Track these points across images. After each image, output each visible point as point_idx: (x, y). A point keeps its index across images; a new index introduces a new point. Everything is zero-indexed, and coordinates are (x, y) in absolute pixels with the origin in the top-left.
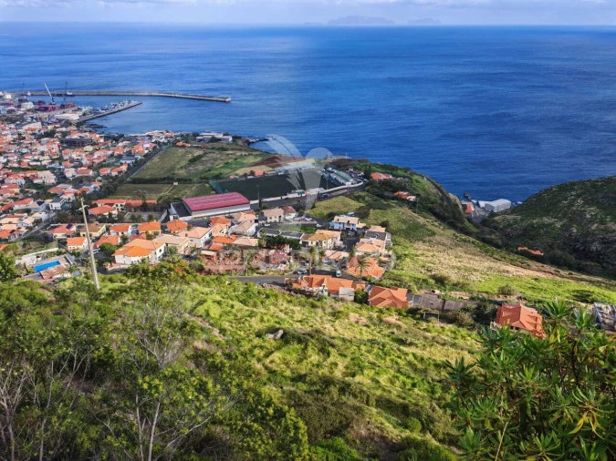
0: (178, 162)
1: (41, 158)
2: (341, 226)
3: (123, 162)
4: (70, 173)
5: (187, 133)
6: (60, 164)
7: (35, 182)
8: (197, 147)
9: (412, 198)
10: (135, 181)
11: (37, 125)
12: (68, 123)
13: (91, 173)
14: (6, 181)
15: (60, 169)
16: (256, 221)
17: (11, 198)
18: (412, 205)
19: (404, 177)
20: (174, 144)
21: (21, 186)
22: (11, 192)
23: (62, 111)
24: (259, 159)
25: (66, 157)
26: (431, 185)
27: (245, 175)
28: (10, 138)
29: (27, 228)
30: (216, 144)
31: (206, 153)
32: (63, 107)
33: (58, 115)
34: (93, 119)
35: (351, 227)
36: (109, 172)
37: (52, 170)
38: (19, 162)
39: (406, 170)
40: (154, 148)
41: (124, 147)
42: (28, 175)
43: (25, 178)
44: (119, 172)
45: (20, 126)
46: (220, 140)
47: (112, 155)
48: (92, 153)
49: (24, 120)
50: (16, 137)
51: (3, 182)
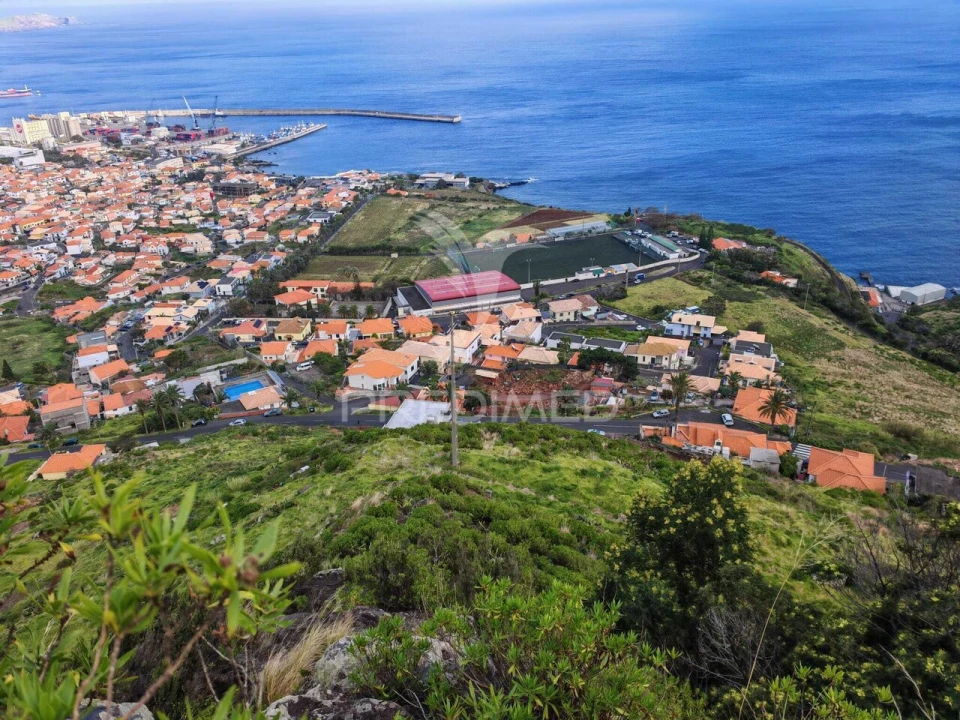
0: (393, 221)
1: (188, 213)
2: (686, 330)
3: (312, 220)
4: (232, 237)
5: (398, 173)
6: (216, 223)
7: (184, 250)
8: (419, 196)
9: (792, 283)
10: (333, 251)
11: (177, 163)
12: (221, 160)
13: (267, 237)
14: (142, 249)
15: (216, 231)
16: (538, 319)
17: (150, 275)
18: (795, 295)
19: (767, 246)
20: (384, 192)
21: (163, 257)
22: (150, 266)
23: (210, 140)
24: (516, 216)
25: (223, 212)
26: (812, 260)
27: (502, 242)
28: (139, 182)
29: (189, 323)
30: (445, 192)
31: (433, 207)
32: (211, 133)
33: (206, 146)
34: (256, 152)
35: (702, 332)
36: (293, 236)
37: (205, 231)
38: (158, 219)
39: (770, 234)
40: (356, 198)
41: (310, 196)
42: (173, 240)
43: (170, 244)
44: (310, 237)
45: (152, 163)
46: (451, 184)
47: (293, 210)
48: (261, 206)
49: (156, 155)
50: (149, 179)
51: (137, 250)
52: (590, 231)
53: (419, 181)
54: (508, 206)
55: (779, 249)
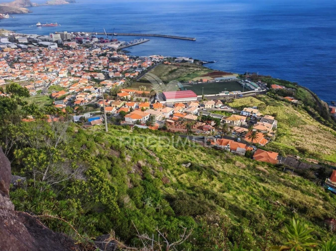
0: (163, 73)
1: (99, 66)
2: (248, 113)
3: (137, 71)
4: (111, 75)
5: (170, 57)
6: (107, 70)
7: (95, 78)
8: (174, 65)
9: (295, 101)
11: (99, 50)
12: (113, 49)
15: (107, 73)
16: (199, 107)
19: (293, 88)
20: (163, 63)
21: (89, 80)
22: (84, 82)
23: (111, 43)
24: (206, 73)
25: (110, 67)
26: (310, 94)
27: (197, 81)
28: (86, 55)
29: (89, 100)
30: (185, 64)
31: (178, 68)
32: (112, 41)
33: (109, 45)
35: (253, 115)
36: (129, 75)
37: (104, 73)
38: (89, 68)
39: (294, 84)
40: (153, 64)
41: (138, 63)
42: (92, 74)
44: (134, 76)
45: (91, 50)
46: (187, 61)
47: (132, 67)
48: (123, 66)
49: (93, 47)
50: (89, 55)
51: (81, 77)
52: (229, 79)
53: (176, 60)
54: (204, 69)
55: (297, 90)
